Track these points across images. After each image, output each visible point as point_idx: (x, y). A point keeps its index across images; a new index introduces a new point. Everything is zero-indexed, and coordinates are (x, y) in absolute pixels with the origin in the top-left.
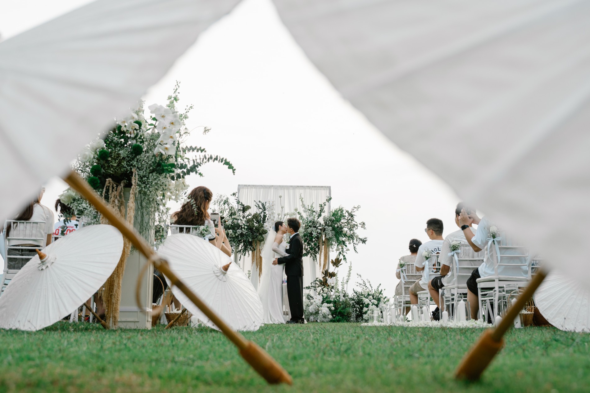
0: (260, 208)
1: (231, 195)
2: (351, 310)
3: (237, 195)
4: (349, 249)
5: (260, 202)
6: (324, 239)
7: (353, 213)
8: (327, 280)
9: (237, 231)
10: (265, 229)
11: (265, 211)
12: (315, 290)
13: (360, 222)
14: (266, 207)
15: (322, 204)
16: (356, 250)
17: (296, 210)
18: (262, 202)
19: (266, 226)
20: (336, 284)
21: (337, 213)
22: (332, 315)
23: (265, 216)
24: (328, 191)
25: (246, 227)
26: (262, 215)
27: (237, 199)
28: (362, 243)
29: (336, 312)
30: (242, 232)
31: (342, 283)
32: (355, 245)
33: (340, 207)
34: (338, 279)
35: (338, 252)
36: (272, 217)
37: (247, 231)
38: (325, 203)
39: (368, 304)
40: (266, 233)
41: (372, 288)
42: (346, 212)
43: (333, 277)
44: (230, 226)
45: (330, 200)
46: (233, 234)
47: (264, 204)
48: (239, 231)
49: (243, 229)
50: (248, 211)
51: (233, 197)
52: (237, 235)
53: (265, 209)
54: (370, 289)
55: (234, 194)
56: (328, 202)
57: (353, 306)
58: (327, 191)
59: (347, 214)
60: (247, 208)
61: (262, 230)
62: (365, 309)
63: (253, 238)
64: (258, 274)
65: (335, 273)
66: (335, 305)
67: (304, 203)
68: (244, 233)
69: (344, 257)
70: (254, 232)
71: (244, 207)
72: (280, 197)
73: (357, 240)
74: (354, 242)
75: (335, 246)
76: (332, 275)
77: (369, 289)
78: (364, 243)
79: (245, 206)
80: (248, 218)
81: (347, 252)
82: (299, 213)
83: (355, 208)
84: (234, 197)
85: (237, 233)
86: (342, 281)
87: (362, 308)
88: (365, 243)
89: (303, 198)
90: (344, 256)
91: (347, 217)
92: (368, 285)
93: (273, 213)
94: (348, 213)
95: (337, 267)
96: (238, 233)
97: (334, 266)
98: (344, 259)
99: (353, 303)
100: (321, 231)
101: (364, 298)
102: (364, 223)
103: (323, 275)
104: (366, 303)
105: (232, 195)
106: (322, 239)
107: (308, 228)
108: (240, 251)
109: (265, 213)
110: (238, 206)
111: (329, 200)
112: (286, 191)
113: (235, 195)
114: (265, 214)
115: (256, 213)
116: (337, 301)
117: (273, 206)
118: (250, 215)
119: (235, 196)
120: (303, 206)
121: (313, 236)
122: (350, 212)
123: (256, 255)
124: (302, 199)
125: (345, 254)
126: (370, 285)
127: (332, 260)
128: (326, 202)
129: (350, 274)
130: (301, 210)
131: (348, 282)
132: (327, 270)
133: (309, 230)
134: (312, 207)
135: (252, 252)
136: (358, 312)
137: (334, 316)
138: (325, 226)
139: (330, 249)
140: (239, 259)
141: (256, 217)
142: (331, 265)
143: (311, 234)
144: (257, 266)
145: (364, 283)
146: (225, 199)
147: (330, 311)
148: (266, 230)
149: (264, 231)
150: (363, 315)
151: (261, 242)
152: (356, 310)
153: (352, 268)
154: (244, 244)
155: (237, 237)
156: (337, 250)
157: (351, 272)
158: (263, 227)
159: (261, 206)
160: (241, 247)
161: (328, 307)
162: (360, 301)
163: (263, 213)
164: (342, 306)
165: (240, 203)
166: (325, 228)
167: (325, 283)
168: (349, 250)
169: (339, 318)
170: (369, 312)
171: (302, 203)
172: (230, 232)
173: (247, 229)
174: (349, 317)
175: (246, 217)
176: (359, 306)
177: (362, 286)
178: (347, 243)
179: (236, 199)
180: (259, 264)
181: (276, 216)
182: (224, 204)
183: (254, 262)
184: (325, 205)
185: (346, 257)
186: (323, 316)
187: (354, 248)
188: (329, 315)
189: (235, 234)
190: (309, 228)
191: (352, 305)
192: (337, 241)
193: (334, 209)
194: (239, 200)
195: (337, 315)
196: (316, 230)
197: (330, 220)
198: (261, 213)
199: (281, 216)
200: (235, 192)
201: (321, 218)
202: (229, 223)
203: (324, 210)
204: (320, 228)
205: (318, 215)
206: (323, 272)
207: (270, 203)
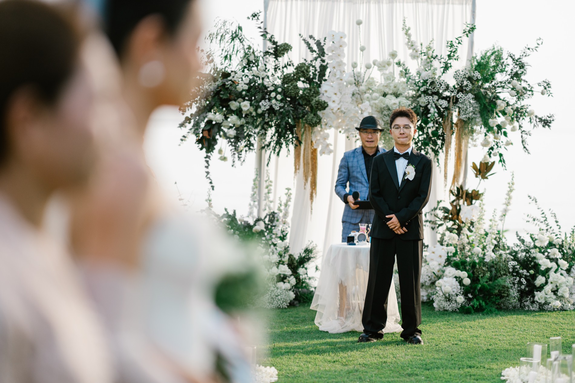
0: (312, 51)
1: (248, 18)
2: (507, 281)
3: (261, 18)
4: (513, 142)
5: (311, 37)
6: (455, 120)
7: (524, 60)
8: (460, 209)
9: (260, 104)
10: (323, 98)
11: (324, 56)
12: (433, 229)
13: (540, 81)
14: (325, 48)
15: (454, 40)
16: (526, 146)
17: (393, 55)
18: (317, 38)
19: (326, 91)
20: (481, 219)
21: (488, 63)
22: (465, 294)
23: (323, 68)
24: (469, 8)
25: (279, 97)
26: (318, 64)
27: (262, 25)
28: (543, 126)
29: (475, 288)
30: (271, 106)
31: (491, 220)
32: (524, 135)
33: (495, 47)
34: (484, 207)
35: (487, 149)
36: (338, 73)
37: (282, 105)
38: (459, 39)
39: (548, 270)
40: (324, 108)
41: (560, 228)
42: (510, 58)
43: (474, 201)
44: (244, 93)
45: (473, 31)
46: (252, 109)
47: (320, 43)
48: (264, 105)
49: (274, 101)
50: (286, 54)
51: (254, 23)
52: (260, 111)
53: (322, 53)
54: (556, 230)
55: (254, 16)
56: (467, 36)
57: (513, 272)
58: (468, 6)
59: (510, 61)
60: (283, 50)
61: (316, 102)
62: (540, 280)
63: (296, 119)
64: (309, 196)
65: (478, 191)
66: (473, 273)
67: (413, 38)
68: (277, 108)
69: (500, 158)
70: (299, 104)
71: (277, 46)
72: (359, 23)
73: (530, 121)
74: (523, 129)
75: (480, 135)
76: (473, 197)
77: (554, 232)
78: (547, 127)
79: (278, 44)
80: (285, 69)
81: (506, 147)
82: (399, 64)
83: (529, 49)
84: (255, 21)
85: (260, 107)
86: (492, 218)
87: (534, 277)
88: (549, 126)
89: (409, 29)
90: (501, 155)
91: (511, 67)
92: (551, 221)
93: (341, 64)
94: (513, 60)
95: (484, 177)
96: (263, 108)
97: (477, 177)
98: (501, 161)
99: (514, 266)
100: (449, 102)
101: (539, 255)
102: (548, 84)
103: (453, 198)
104: (543, 268)
105: (251, 18)
106: (450, 120)
107: (420, 96)
108: (268, 145)
109: (323, 61)
110: (265, 44)
111: (469, 31)
112: (372, 5)
113: (256, 18)
114: (325, 64)
115: (302, 61)
116: (477, 261)
117: (341, 46)
118: (290, 65)
119: (258, 19)
120: (411, 45)
121: (429, 115)
122: (516, 57)
123: (304, 155)
124: (407, 31)
125: (502, 151)
126: (557, 222)
127: (474, 163)
128: (461, 35)
129: (510, 198)
130: (404, 54)
131: (504, 215)
132: (461, 187)
133: (423, 100)
134: (429, 50)
135: (295, 148)
136: (523, 287)
137: (470, 296)
138: (458, 93)
139: (470, 140)
140: (266, 163)
141: (303, 72)
142: (471, 173)
143: (426, 110)
144: (306, 180)
145: (543, 215)
146: (233, 28)
147: (460, 285)
148: (325, 103)
149: (321, 105)
150: (535, 293)
151: (314, 126)
152: (520, 283)
153: (514, 187)
154: (277, 131)
155: (262, 115)
156: (485, 144)
157: (512, 194)
158: (318, 93)
159: (315, 48)
160: (270, 137)
161: (456, 277)
162: (531, 262)
163: (319, 59)
164: (488, 275)
165: (268, 36)
166: (457, 96)
167: (455, 216)
168: (512, 144)
169: (480, 304)
170: (548, 288)
171: (409, 39)
172: (245, 106)
173: (281, 101)
174: (502, 297)
175: (283, 68)
176: (528, 272)
177: (539, 223)
178: (508, 128)
179: (259, 26)
180: (311, 174)
182: (233, 39)
183: (299, 169)
184: (459, 43)
185: (505, 157)
186: (446, 297)
187: (523, 142)
188: (457, 295)
189: (256, 110)
190: (423, 95)
191: (511, 270)
192: (486, 124)
193: (481, 52)
194: (265, 29)
195: (475, 296)
196: (438, 100)
197: (470, 79)
198: (316, 59)
199: (360, 69)
200: (256, 11)
201: (451, 72)
202: (242, 86)
203: (458, 53)
204: (447, 94)
205: (443, 65)
206: (451, 191)
207: (334, 38)
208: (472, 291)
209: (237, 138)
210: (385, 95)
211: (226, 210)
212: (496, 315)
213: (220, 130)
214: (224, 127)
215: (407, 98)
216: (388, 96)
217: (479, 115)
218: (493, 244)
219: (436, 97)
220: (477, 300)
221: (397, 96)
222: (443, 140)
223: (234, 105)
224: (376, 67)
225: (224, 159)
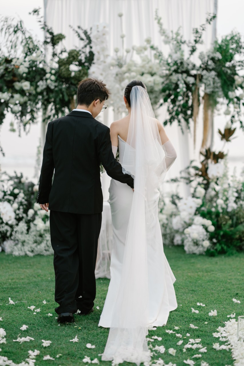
0: (82, 39)
1: (30, 13)
5: (79, 27)
6: (202, 94)
9: (38, 84)
14: (92, 36)
15: (199, 27)
17: (148, 41)
20: (224, 175)
21: (227, 45)
22: (211, 239)
23: (92, 54)
25: (53, 78)
26: (87, 50)
30: (48, 86)
31: (232, 176)
33: (234, 32)
34: (228, 165)
35: (229, 117)
37: (56, 84)
38: (203, 26)
43: (219, 162)
44: (24, 75)
45: (214, 19)
46: (32, 89)
48: (42, 85)
49: (49, 81)
50: (61, 43)
51: (35, 17)
52: (39, 90)
53: (90, 42)
55: (35, 11)
56: (210, 23)
60: (58, 39)
65: (222, 152)
66: (218, 221)
67: (165, 27)
68: (52, 87)
69: (241, 124)
71: (53, 36)
72: (120, 16)
75: (223, 106)
76: (218, 157)
79: (54, 34)
82: (152, 47)
85: (39, 87)
89: (160, 19)
90: (241, 122)
93: (104, 49)
95: (228, 140)
96: (41, 88)
97: (222, 140)
98: (241, 127)
100: (196, 79)
105: (32, 13)
106: (197, 94)
107: (171, 75)
109: (91, 48)
111: (211, 20)
113: (37, 13)
114: (92, 50)
115: (74, 47)
116: (221, 211)
117: (104, 34)
118: (64, 52)
120: (163, 32)
121: (179, 90)
125: (242, 118)
127: (219, 129)
128: (205, 23)
130: (158, 41)
132: (209, 149)
133: (175, 77)
134: (178, 36)
137: (215, 240)
138: (203, 71)
139: (215, 111)
141: (73, 56)
143: (177, 86)
146: (15, 23)
147: (206, 232)
155: (41, 93)
156: (227, 113)
158: (86, 74)
159: (83, 36)
161: (203, 226)
163: (88, 47)
164: (230, 222)
165: (47, 28)
166: (202, 74)
167: (204, 173)
169: (222, 248)
171: (161, 27)
172: (26, 86)
173: (55, 81)
179: (39, 20)
181: (112, 53)
184: (203, 30)
186: (194, 243)
188: (203, 240)
189: (36, 89)
190: (174, 74)
192: (227, 96)
193: (222, 37)
194: (45, 22)
195: (219, 241)
196: (186, 78)
197: (213, 59)
198: (86, 46)
199: (122, 53)
200: (37, 8)
201: (197, 54)
202: (23, 69)
203: (203, 38)
204: (194, 72)
205: (190, 49)
206: (201, 153)
207: (98, 28)
208: (216, 236)
209: (23, 113)
210: (142, 74)
211: (15, 172)
212: (237, 256)
213: (7, 106)
214: (11, 104)
215: (162, 77)
216: (145, 75)
217: (221, 89)
218: (233, 196)
219: (185, 75)
220: (220, 244)
221: (152, 75)
222: (192, 111)
223: (18, 85)
224: (135, 52)
225: (13, 130)
